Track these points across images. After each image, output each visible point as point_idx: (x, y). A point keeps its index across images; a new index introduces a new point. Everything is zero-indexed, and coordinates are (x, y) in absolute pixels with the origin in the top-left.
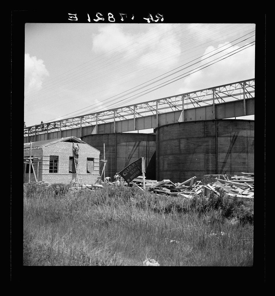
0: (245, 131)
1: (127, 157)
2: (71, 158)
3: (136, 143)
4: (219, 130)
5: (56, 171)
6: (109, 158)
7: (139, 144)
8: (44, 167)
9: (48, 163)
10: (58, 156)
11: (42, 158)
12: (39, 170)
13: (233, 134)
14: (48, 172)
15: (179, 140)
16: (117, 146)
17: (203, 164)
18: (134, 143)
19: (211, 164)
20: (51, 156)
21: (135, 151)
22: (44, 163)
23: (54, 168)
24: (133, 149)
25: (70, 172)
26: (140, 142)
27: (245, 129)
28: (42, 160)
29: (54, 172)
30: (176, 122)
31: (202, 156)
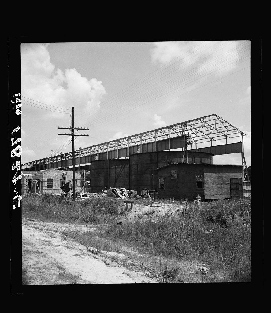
0: (177, 159)
1: (116, 176)
2: (61, 180)
3: (122, 166)
4: (159, 158)
5: (52, 187)
6: (105, 177)
7: (124, 167)
8: (44, 185)
9: (46, 183)
10: (52, 179)
11: (43, 180)
12: (41, 187)
13: (168, 161)
14: (46, 188)
15: (137, 165)
16: (109, 169)
17: (150, 181)
18: (121, 166)
19: (154, 181)
20: (48, 179)
21: (121, 172)
22: (44, 183)
23: (50, 186)
24: (120, 170)
25: (60, 188)
26: (125, 165)
27: (176, 157)
28: (42, 181)
29: (50, 188)
30: (135, 153)
31: (149, 176)
